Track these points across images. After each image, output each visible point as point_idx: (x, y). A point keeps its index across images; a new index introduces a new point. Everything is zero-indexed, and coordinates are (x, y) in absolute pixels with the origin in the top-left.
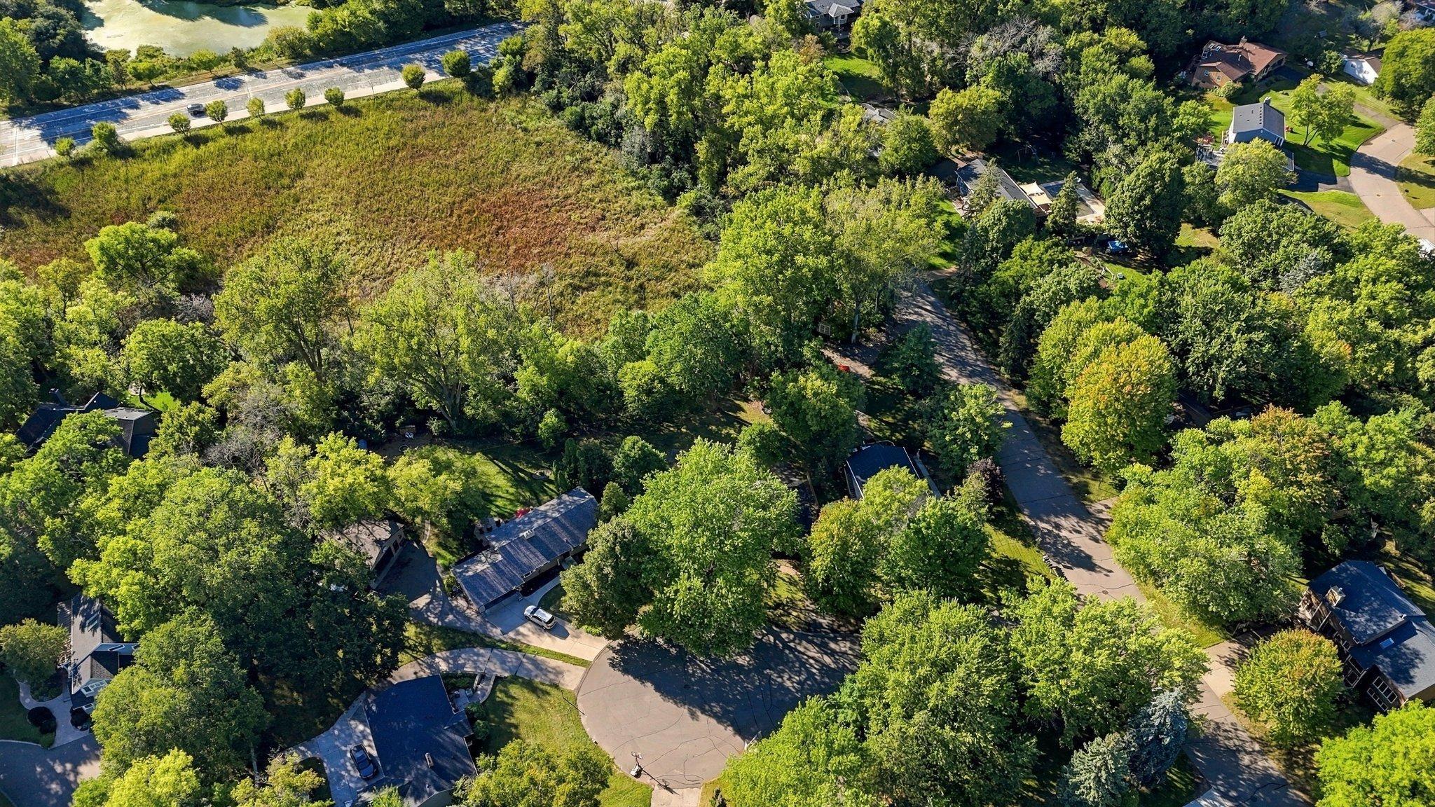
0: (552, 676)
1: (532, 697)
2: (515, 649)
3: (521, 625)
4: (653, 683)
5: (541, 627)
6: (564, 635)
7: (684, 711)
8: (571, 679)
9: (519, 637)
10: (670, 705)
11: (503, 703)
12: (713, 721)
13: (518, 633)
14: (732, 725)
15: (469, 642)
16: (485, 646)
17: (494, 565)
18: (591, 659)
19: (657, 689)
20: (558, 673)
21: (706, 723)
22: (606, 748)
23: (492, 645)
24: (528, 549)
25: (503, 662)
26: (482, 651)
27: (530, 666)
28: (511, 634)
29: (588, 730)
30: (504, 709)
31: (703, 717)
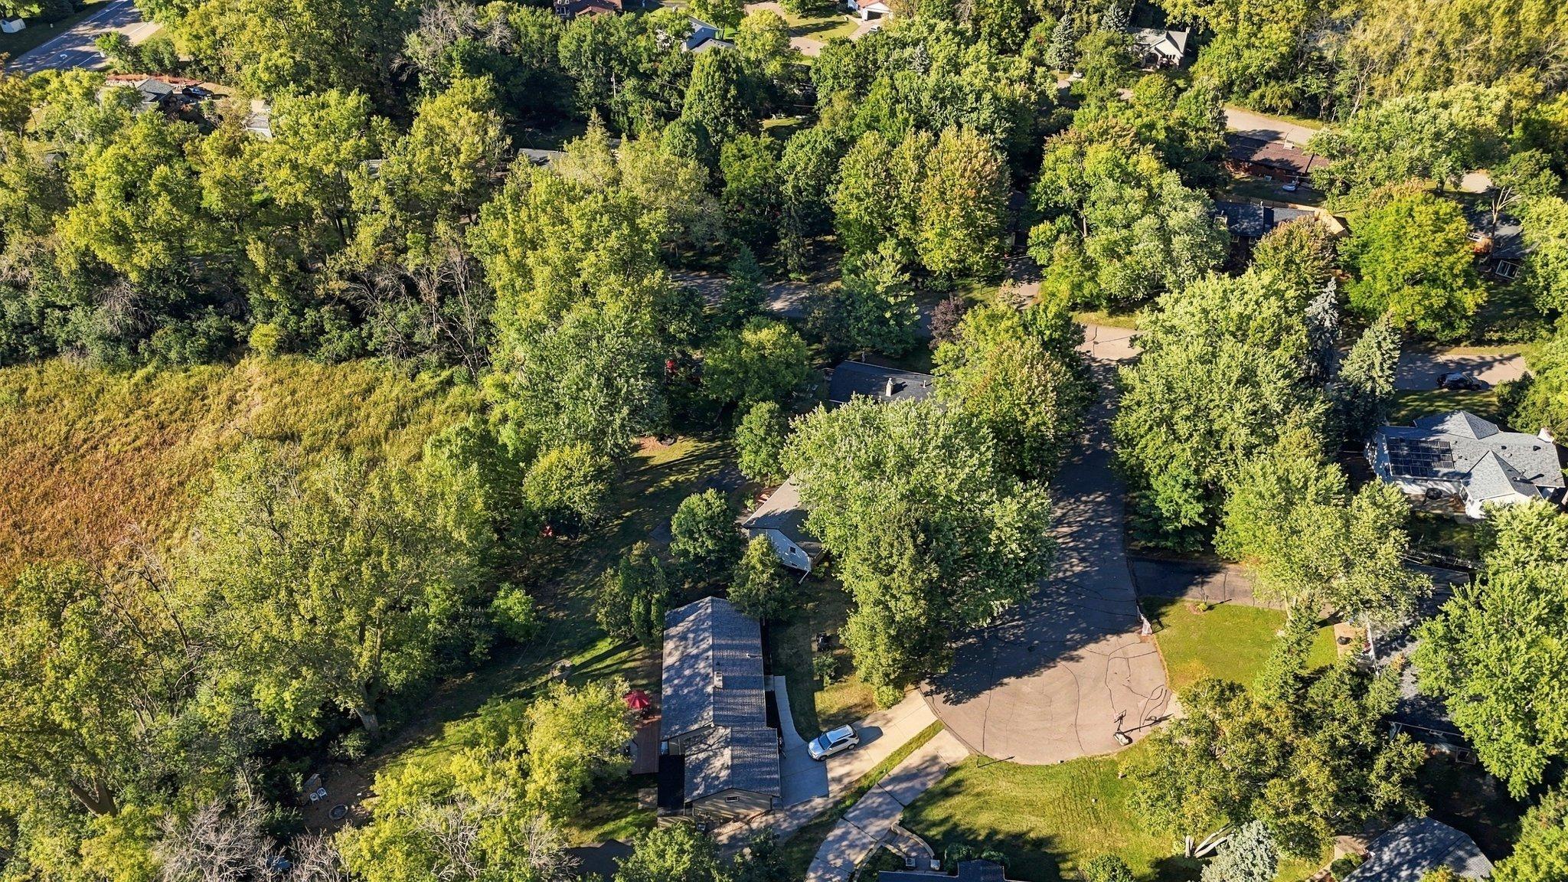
0: (935, 769)
1: (957, 800)
2: (861, 792)
3: (826, 771)
4: (1009, 676)
5: (847, 752)
6: (877, 733)
7: (1062, 665)
8: (950, 750)
9: (846, 781)
10: (1048, 674)
11: (946, 834)
12: (1092, 646)
13: (839, 780)
14: (1105, 635)
15: (811, 841)
16: (830, 826)
17: (730, 742)
18: (933, 719)
19: (1019, 676)
20: (934, 759)
21: (1090, 653)
22: (1074, 755)
23: (837, 813)
24: (735, 697)
25: (875, 813)
26: (838, 832)
27: (904, 785)
28: (834, 788)
29: (1037, 763)
30: (955, 835)
31: (1080, 652)
